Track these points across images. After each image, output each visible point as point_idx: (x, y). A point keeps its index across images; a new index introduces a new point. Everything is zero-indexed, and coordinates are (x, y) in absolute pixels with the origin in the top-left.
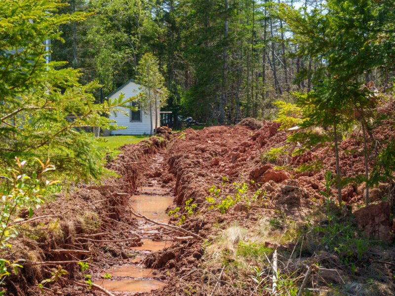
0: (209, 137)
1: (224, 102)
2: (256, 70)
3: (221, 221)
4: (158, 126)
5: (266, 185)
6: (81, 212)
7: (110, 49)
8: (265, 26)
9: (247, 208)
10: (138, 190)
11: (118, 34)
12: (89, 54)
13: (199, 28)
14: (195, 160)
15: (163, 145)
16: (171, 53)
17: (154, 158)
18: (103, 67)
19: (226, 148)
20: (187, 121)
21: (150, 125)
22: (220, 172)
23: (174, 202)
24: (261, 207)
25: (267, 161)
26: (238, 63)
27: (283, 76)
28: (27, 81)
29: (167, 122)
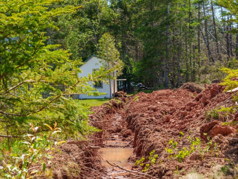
0: (157, 99)
1: (167, 70)
2: (193, 44)
3: (180, 169)
4: (116, 91)
5: (216, 138)
6: (65, 162)
7: (76, 31)
8: (199, 8)
9: (201, 157)
10: (104, 143)
11: (83, 19)
12: (60, 36)
13: (145, 11)
14: (149, 118)
15: (120, 106)
16: (124, 32)
17: (114, 117)
18: (71, 46)
19: (173, 108)
20: (139, 86)
21: (110, 91)
22: (172, 127)
23: (134, 152)
24: (213, 157)
25: (210, 117)
26: (178, 38)
27: (214, 47)
28: (29, 60)
29: (122, 87)
